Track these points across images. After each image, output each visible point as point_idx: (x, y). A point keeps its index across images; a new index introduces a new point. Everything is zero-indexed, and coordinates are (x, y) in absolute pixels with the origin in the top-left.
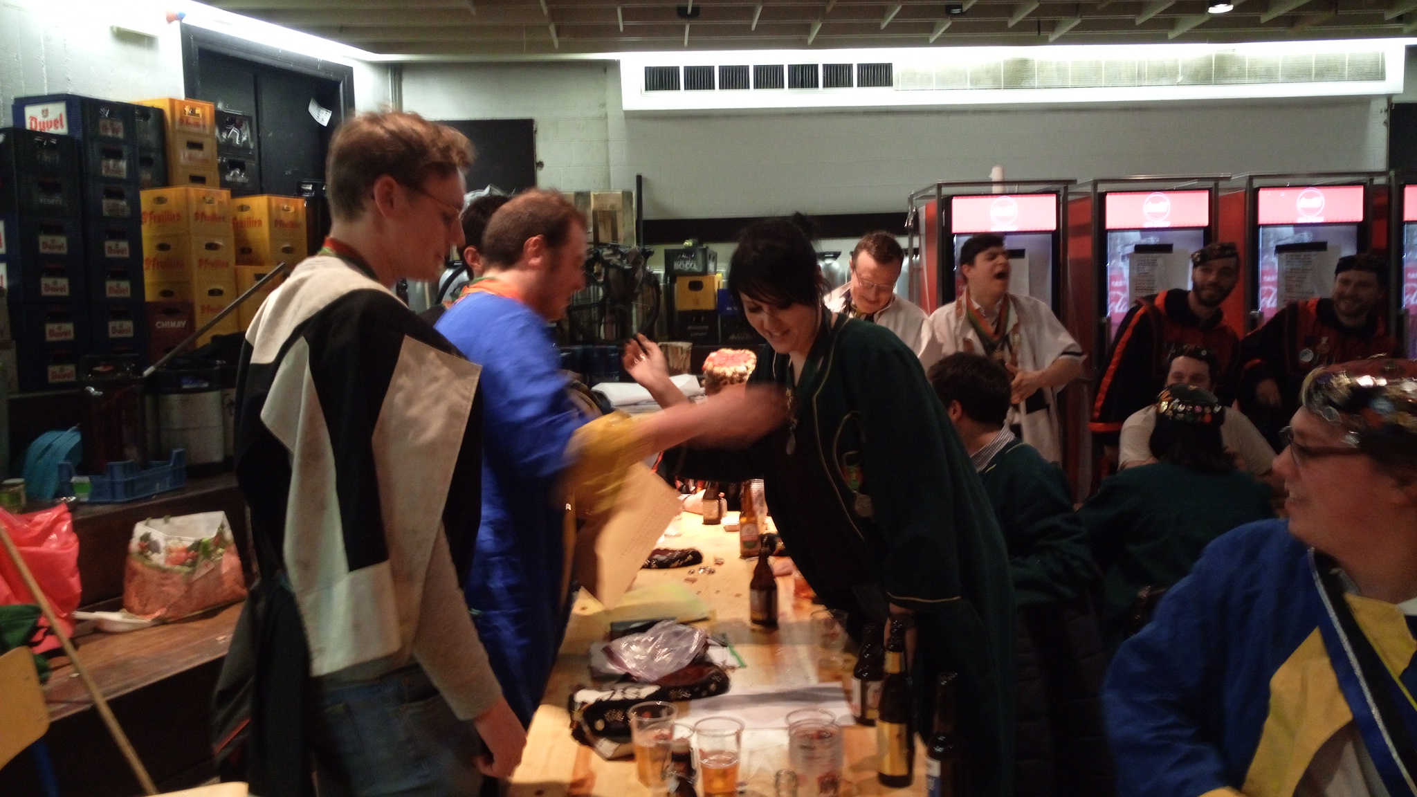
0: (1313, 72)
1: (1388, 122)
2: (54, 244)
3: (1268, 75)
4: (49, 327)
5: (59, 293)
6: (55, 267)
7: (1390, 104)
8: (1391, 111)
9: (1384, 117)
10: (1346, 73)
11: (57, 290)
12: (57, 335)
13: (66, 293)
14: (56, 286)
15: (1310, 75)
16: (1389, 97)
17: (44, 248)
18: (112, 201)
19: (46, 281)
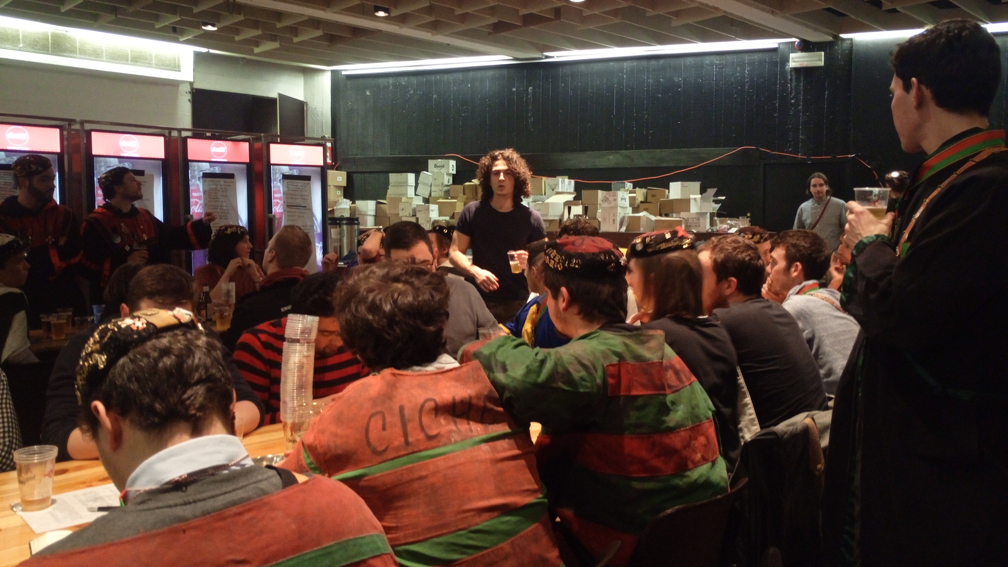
0: (130, 59)
1: (191, 100)
3: (96, 54)
7: (192, 89)
8: (193, 92)
9: (189, 97)
10: (154, 62)
15: (127, 60)
16: (191, 84)
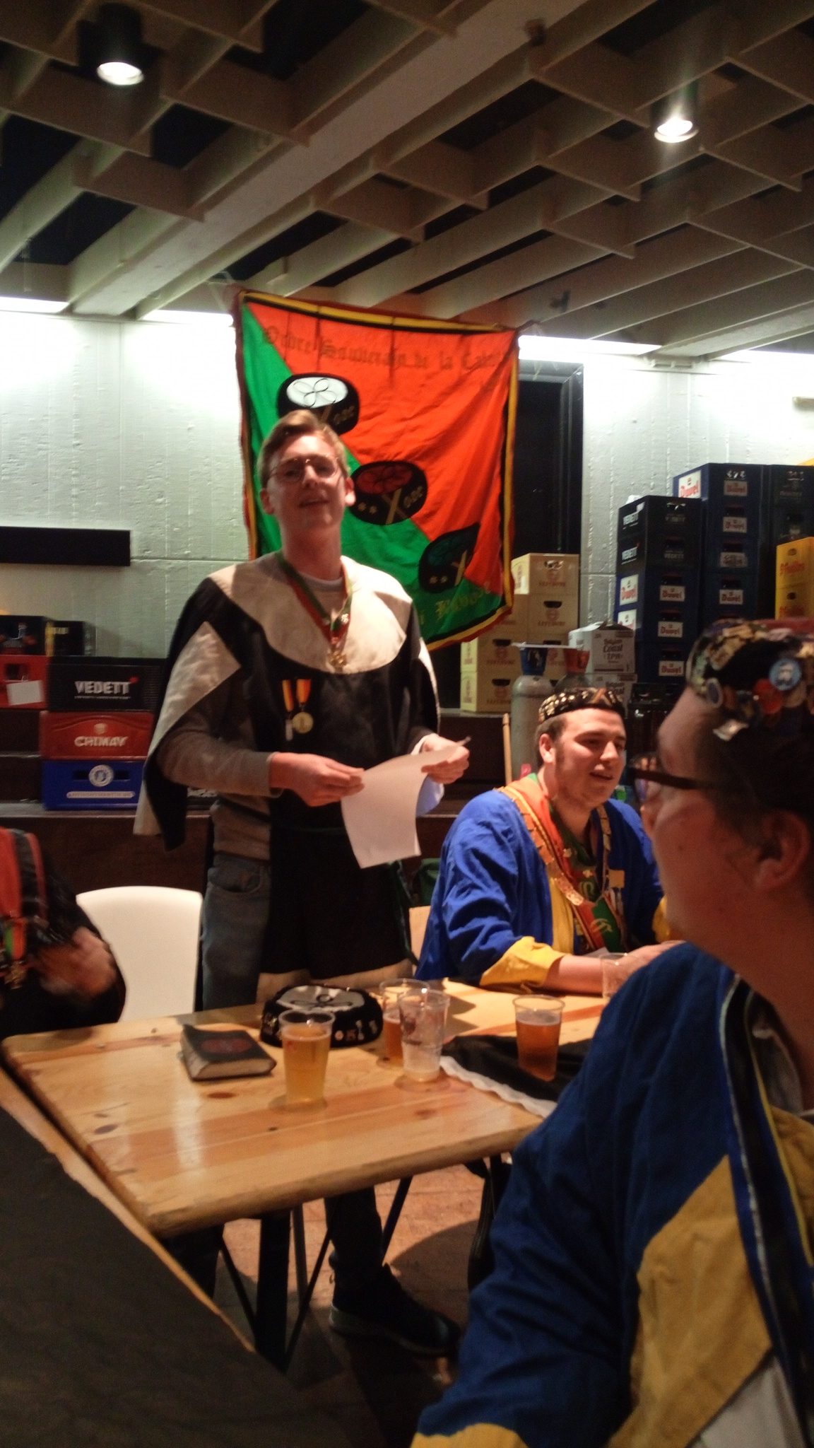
2: (675, 593)
4: (662, 664)
5: (673, 635)
6: (672, 613)
11: (672, 632)
12: (669, 671)
13: (679, 635)
14: (672, 629)
17: (665, 596)
18: (730, 554)
19: (663, 624)
